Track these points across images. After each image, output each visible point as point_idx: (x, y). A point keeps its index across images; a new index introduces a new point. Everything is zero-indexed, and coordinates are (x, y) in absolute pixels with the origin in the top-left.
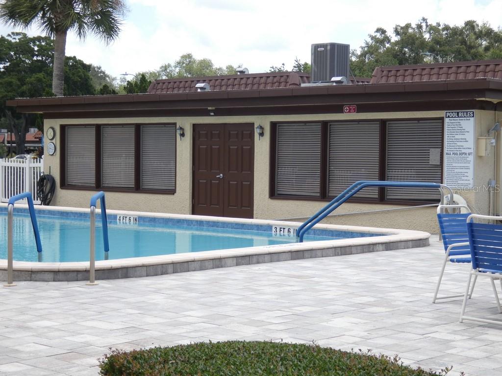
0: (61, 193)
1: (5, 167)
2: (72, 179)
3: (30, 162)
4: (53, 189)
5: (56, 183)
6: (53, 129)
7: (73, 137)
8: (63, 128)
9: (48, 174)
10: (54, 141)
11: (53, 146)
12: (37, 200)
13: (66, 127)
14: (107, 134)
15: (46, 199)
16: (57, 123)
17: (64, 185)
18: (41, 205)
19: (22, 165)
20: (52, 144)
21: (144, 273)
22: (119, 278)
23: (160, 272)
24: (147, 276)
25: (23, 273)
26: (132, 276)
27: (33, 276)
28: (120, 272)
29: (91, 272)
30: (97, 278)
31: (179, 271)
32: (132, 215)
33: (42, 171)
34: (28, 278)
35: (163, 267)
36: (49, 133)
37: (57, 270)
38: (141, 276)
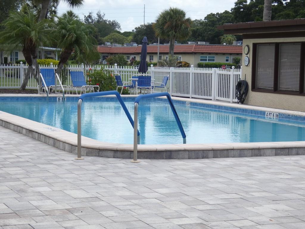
1: (219, 74)
2: (260, 83)
3: (234, 71)
5: (249, 86)
6: (248, 46)
7: (261, 51)
8: (255, 45)
9: (244, 80)
10: (248, 55)
11: (248, 59)
12: (236, 99)
13: (257, 45)
14: (283, 49)
15: (241, 98)
16: (250, 42)
17: (254, 89)
19: (229, 73)
20: (247, 57)
21: (187, 156)
22: (163, 159)
23: (201, 157)
24: (189, 158)
25: (94, 150)
26: (175, 157)
27: (100, 153)
28: (164, 154)
29: (134, 152)
30: (139, 158)
31: (219, 156)
32: (275, 112)
33: (241, 77)
34: (97, 154)
35: (204, 153)
36: (245, 49)
37: (116, 150)
38: (183, 158)
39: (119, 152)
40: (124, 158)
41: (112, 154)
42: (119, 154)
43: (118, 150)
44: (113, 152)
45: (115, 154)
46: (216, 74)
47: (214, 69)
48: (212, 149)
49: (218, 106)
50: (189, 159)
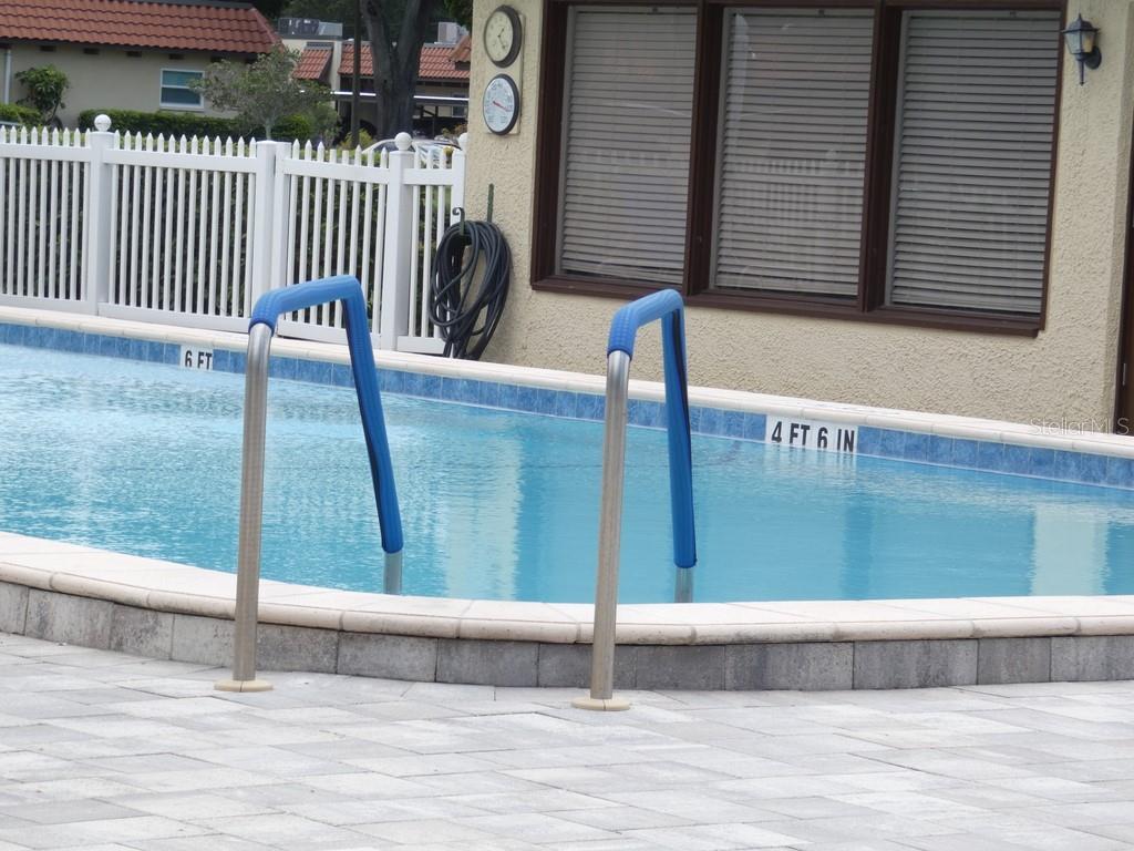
0: (533, 309)
1: (300, 179)
3: (407, 163)
4: (498, 291)
5: (515, 259)
6: (512, 14)
9: (483, 218)
10: (513, 71)
11: (510, 93)
12: (431, 334)
13: (570, 13)
15: (469, 332)
17: (547, 274)
18: (446, 354)
19: (370, 175)
20: (503, 81)
21: (842, 674)
22: (723, 688)
23: (913, 677)
24: (856, 686)
25: (304, 634)
26: (783, 681)
27: (347, 651)
28: (731, 660)
29: (597, 649)
30: (625, 682)
31: (1004, 674)
32: (834, 421)
33: (456, 203)
34: (326, 661)
35: (928, 652)
36: (493, 33)
37: (452, 634)
38: (824, 686)
39: (466, 649)
40: (498, 682)
41: (423, 656)
42: (466, 659)
43: (465, 633)
44: (432, 644)
45: (445, 661)
46: (280, 178)
47: (264, 148)
48: (976, 630)
49: (420, 381)
50: (854, 688)
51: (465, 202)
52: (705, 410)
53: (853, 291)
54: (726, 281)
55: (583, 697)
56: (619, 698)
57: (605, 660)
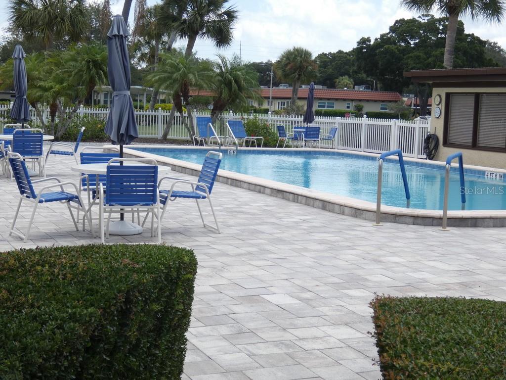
0: (443, 150)
1: (400, 126)
3: (420, 123)
4: (436, 147)
5: (440, 141)
6: (440, 96)
7: (456, 102)
8: (448, 95)
9: (434, 133)
10: (440, 106)
11: (439, 110)
12: (424, 155)
13: (451, 96)
14: (484, 100)
15: (431, 154)
16: (443, 91)
17: (446, 143)
18: (426, 159)
19: (413, 125)
20: (438, 108)
21: (492, 224)
22: (468, 227)
24: (494, 226)
25: (389, 216)
26: (480, 226)
27: (397, 219)
28: (470, 222)
29: (444, 219)
30: (449, 225)
32: (498, 172)
33: (429, 131)
34: (393, 220)
36: (436, 100)
37: (416, 216)
38: (488, 227)
39: (419, 219)
40: (425, 225)
41: (411, 220)
42: (419, 221)
43: (419, 216)
44: (413, 218)
45: (415, 221)
46: (396, 126)
47: (394, 121)
50: (494, 227)
51: (430, 130)
52: (473, 170)
53: (504, 147)
54: (480, 145)
55: (441, 228)
56: (448, 228)
57: (445, 222)
